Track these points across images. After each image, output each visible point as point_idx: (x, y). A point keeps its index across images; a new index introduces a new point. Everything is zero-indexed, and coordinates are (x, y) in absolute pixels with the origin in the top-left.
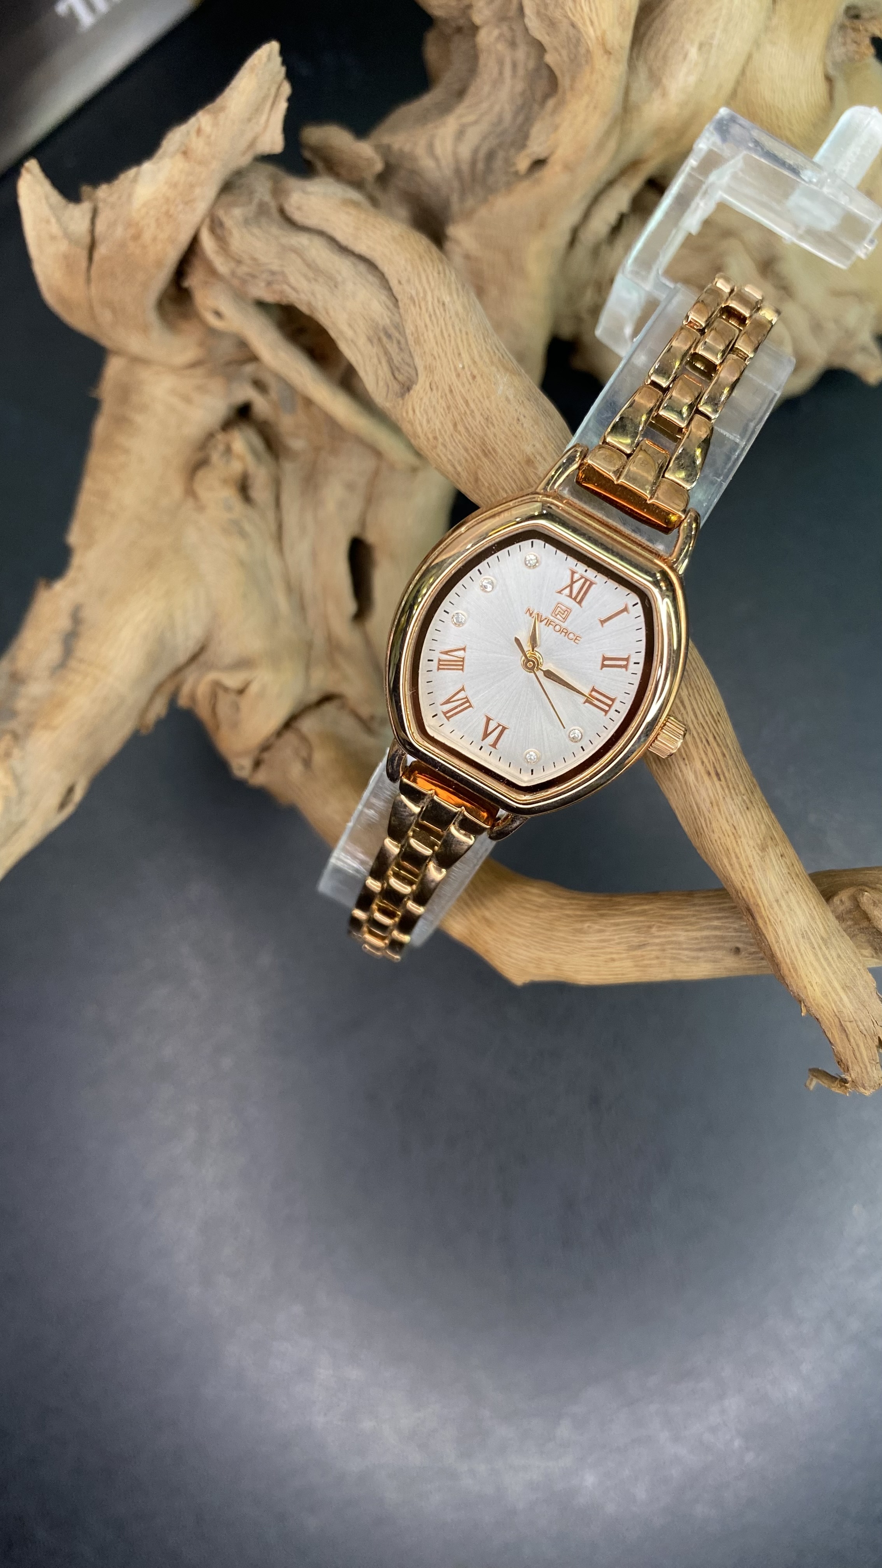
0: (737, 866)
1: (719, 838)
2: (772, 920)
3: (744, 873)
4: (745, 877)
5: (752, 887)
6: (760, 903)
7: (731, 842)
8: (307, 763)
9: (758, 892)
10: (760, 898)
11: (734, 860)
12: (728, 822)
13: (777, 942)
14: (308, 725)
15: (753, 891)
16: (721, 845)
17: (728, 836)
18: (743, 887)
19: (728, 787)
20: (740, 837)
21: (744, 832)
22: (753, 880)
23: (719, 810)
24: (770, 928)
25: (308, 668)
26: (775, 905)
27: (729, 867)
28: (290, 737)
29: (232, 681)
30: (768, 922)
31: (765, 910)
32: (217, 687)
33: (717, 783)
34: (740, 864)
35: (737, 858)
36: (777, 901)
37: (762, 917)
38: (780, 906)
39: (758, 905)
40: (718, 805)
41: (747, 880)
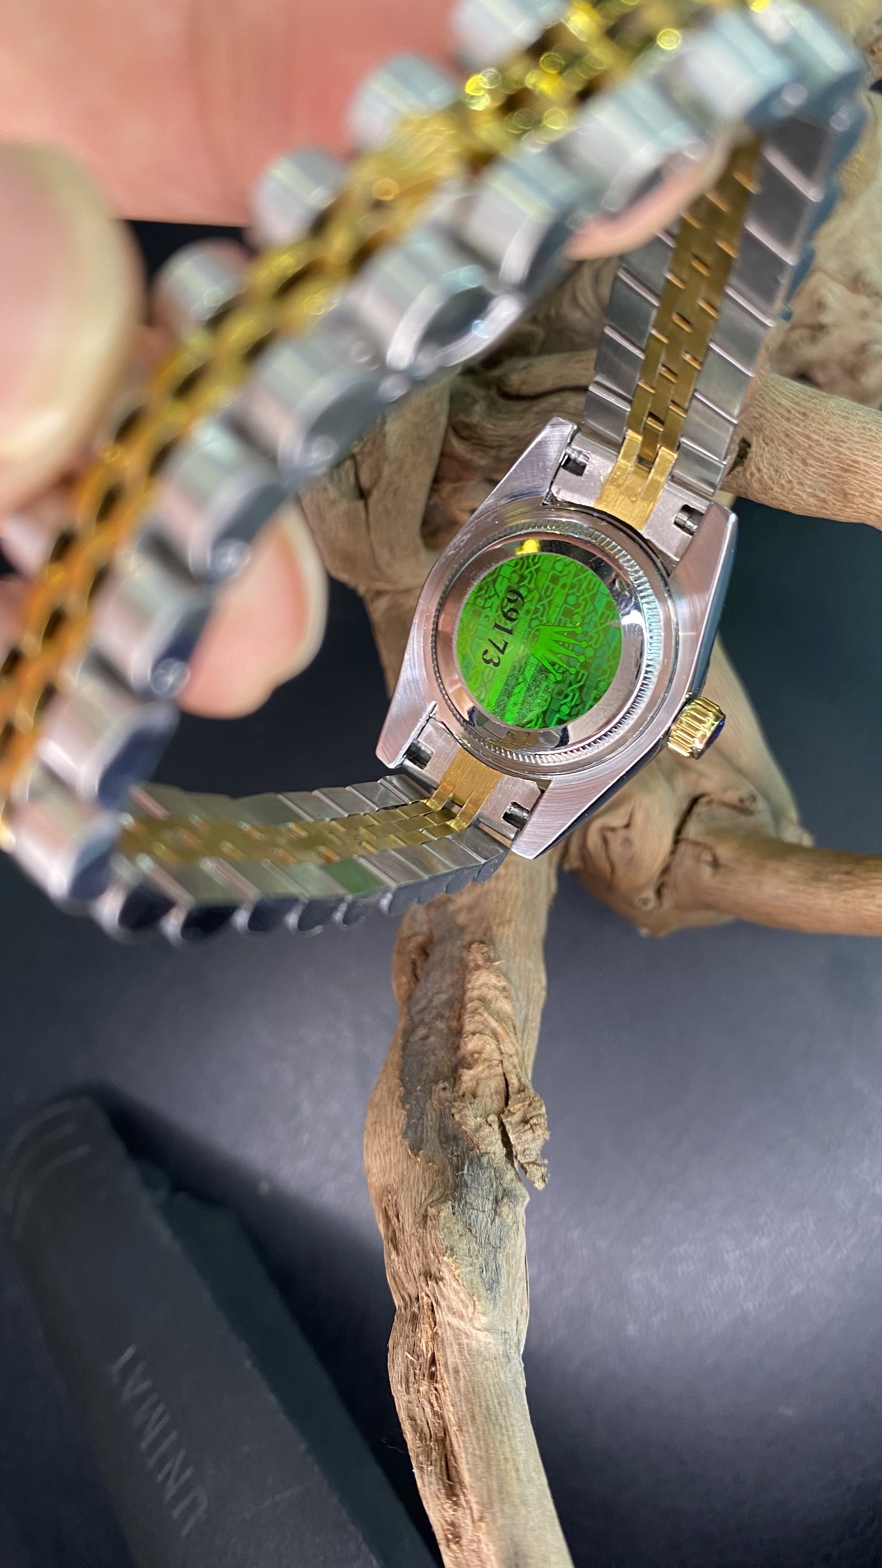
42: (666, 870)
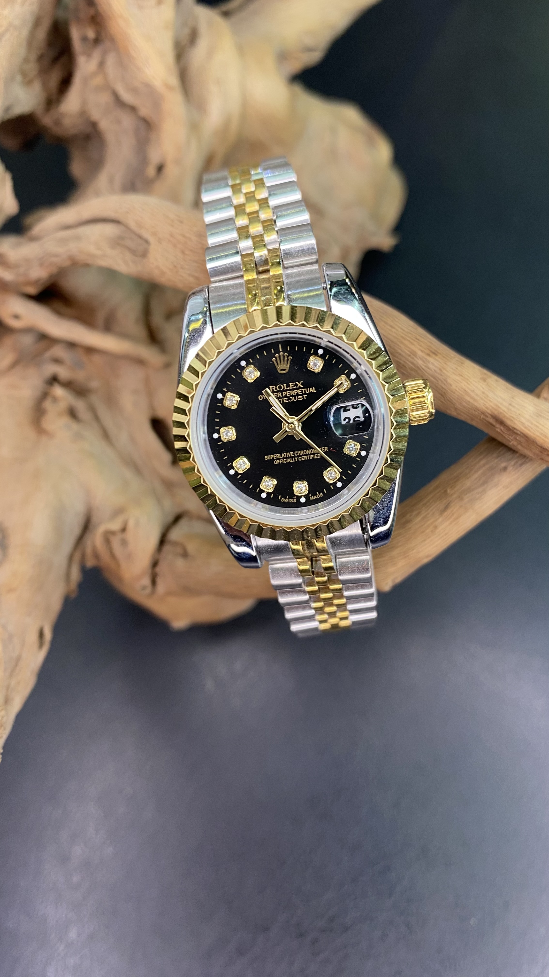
0: (476, 397)
1: (456, 387)
2: (515, 416)
3: (481, 398)
4: (484, 401)
5: (492, 404)
6: (501, 411)
7: (465, 385)
8: (185, 555)
9: (497, 406)
10: (499, 407)
11: (472, 394)
12: (455, 374)
13: (525, 427)
14: (175, 535)
15: (493, 406)
16: (460, 390)
17: (461, 382)
18: (487, 408)
19: (444, 357)
20: (468, 379)
21: (468, 376)
22: (490, 401)
23: (446, 370)
24: (517, 422)
25: (159, 501)
26: (510, 407)
27: (471, 401)
28: (167, 548)
29: (115, 526)
30: (512, 419)
31: (507, 414)
32: (108, 536)
33: (437, 358)
34: (477, 395)
35: (473, 391)
36: (510, 404)
37: (507, 418)
38: (514, 407)
39: (501, 413)
40: (444, 369)
41: (487, 402)
42: (155, 564)
